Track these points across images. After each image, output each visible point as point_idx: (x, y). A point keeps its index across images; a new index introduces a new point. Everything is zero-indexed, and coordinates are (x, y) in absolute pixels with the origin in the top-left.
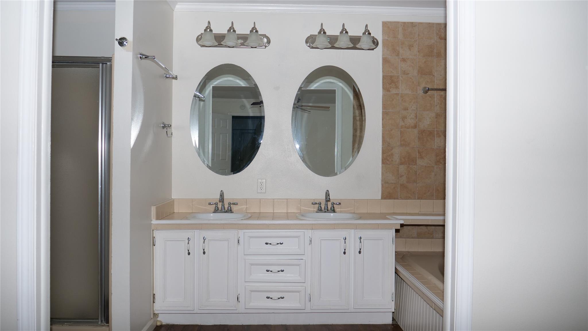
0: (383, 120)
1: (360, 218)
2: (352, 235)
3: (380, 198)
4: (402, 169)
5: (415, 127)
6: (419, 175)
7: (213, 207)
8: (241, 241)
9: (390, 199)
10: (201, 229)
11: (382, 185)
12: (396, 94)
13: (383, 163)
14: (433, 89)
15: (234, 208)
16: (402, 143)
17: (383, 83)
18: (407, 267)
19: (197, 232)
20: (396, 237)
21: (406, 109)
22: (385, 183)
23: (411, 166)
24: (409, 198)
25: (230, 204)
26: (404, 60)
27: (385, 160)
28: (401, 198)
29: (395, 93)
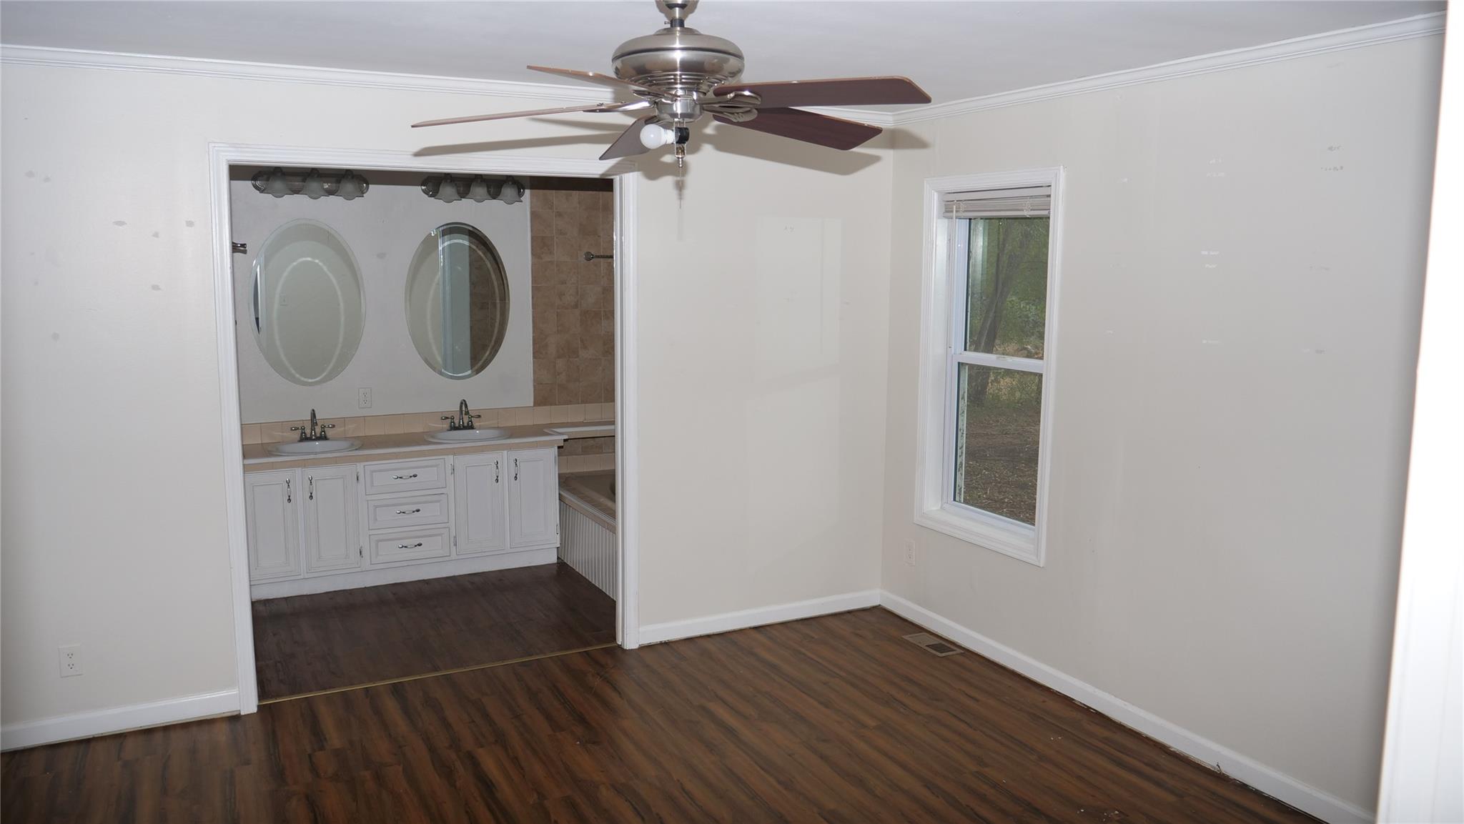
0: (533, 298)
1: (511, 437)
2: (505, 457)
3: (532, 405)
4: (561, 364)
5: (576, 306)
6: (582, 370)
7: (297, 435)
8: (361, 478)
9: (545, 405)
10: (305, 466)
11: (534, 386)
12: (550, 262)
13: (534, 357)
14: (598, 257)
15: (329, 433)
16: (559, 328)
17: (532, 246)
18: (573, 491)
19: (298, 471)
20: (560, 454)
21: (563, 282)
22: (538, 384)
23: (571, 359)
24: (570, 403)
25: (323, 427)
26: (559, 215)
27: (537, 354)
28: (560, 404)
29: (549, 260)
